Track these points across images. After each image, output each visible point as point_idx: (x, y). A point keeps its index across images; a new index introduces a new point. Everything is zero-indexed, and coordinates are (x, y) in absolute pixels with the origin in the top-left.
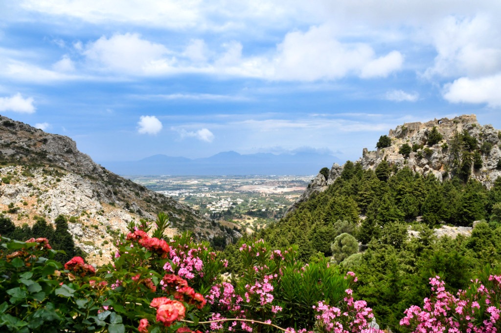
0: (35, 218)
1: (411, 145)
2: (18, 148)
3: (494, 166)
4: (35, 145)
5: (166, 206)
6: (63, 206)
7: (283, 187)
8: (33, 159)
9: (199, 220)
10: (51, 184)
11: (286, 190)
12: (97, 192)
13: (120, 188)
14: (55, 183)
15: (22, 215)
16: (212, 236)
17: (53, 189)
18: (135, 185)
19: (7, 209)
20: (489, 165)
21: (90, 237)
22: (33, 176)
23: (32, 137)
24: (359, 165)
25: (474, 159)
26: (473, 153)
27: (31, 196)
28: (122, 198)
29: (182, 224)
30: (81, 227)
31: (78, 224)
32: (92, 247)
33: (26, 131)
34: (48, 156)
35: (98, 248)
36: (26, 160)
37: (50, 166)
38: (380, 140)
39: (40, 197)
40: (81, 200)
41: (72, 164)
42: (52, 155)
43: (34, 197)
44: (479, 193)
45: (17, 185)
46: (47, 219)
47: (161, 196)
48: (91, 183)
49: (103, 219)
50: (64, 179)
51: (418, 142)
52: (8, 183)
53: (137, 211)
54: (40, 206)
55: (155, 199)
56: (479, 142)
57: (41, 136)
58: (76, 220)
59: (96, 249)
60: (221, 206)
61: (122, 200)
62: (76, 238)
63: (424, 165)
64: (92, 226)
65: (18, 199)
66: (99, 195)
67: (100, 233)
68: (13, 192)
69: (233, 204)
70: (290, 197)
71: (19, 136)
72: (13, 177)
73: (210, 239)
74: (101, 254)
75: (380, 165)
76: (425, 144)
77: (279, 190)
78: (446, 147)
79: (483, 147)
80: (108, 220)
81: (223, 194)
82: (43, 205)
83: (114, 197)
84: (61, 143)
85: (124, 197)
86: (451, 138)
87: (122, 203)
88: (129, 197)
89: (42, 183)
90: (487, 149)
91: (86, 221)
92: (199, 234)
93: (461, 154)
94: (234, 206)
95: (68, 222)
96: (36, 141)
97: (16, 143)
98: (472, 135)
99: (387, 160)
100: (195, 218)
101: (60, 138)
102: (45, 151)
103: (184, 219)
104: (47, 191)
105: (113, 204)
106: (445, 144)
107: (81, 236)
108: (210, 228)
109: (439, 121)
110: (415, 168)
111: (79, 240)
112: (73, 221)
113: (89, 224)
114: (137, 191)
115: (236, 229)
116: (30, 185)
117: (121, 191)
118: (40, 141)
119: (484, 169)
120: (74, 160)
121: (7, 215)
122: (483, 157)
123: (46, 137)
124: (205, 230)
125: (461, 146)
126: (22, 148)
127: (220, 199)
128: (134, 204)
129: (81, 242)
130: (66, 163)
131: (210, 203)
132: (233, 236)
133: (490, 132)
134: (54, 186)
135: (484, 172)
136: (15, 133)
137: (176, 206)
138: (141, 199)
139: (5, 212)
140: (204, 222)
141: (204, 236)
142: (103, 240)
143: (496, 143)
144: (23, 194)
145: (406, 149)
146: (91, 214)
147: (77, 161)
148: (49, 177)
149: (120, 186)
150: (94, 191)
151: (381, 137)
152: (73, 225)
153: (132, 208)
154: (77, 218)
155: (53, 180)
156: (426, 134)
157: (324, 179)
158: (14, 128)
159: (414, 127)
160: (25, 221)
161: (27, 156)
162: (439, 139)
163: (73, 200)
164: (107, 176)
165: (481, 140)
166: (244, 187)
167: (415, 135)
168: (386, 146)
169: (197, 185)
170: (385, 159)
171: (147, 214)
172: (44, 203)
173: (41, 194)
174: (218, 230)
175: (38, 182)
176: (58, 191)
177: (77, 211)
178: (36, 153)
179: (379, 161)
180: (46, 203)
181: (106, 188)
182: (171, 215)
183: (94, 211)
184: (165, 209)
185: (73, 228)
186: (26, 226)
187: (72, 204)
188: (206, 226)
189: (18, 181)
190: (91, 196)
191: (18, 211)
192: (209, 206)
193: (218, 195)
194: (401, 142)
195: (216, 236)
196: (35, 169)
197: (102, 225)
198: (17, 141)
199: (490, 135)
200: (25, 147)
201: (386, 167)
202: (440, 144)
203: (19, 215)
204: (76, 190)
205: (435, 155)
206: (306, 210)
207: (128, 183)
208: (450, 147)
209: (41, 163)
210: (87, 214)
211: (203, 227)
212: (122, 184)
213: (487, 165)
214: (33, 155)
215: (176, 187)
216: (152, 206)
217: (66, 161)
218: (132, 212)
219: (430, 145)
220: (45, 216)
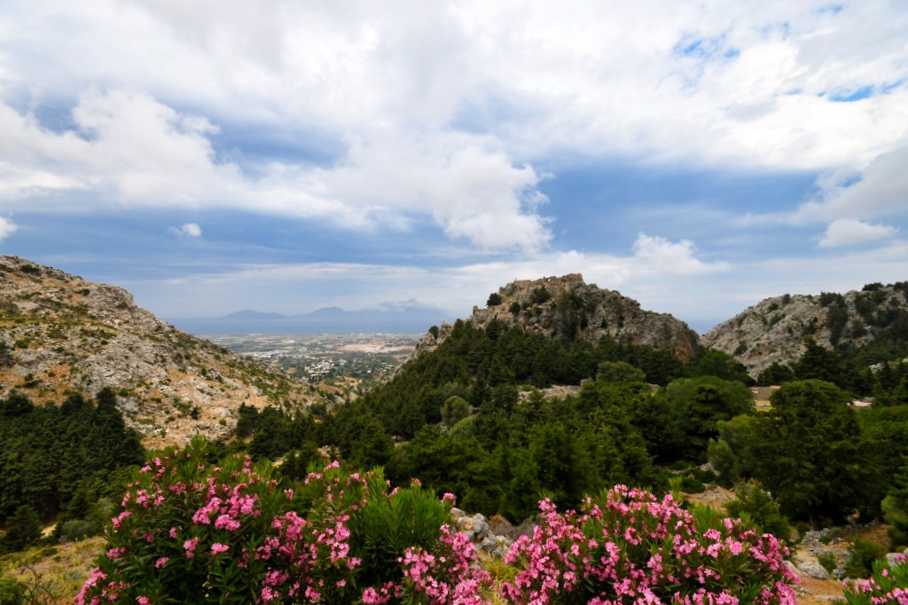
0: (66, 393)
2: (42, 300)
4: (70, 297)
5: (255, 370)
6: (111, 376)
7: (391, 346)
8: (67, 316)
9: (295, 386)
10: (92, 347)
11: (393, 349)
12: (162, 356)
13: (195, 351)
14: (99, 347)
15: (46, 390)
16: (309, 403)
17: (95, 354)
18: (215, 347)
19: (22, 382)
20: (594, 323)
21: (149, 414)
22: (66, 338)
23: (65, 287)
24: (469, 323)
25: (581, 317)
26: (579, 311)
27: (60, 364)
28: (197, 363)
29: (274, 391)
30: (136, 402)
31: (132, 398)
32: (151, 426)
33: (58, 278)
34: (89, 312)
35: (160, 427)
36: (56, 317)
37: (93, 324)
38: (490, 298)
39: (76, 365)
40: (138, 367)
41: (126, 322)
42: (95, 311)
43: (66, 365)
44: (586, 352)
45: (40, 349)
46: (84, 394)
47: (249, 358)
48: (154, 346)
49: (168, 389)
50: (114, 341)
51: (528, 301)
52: (26, 347)
53: (216, 378)
54: (75, 377)
55: (240, 363)
56: (585, 301)
57: (79, 285)
58: (129, 392)
59: (156, 429)
60: (321, 369)
61: (196, 366)
62: (128, 416)
64: (153, 399)
65: (40, 368)
66: (164, 360)
67: (164, 407)
68: (34, 359)
69: (336, 366)
70: (397, 357)
71: (46, 285)
72: (33, 339)
73: (308, 407)
74: (163, 434)
75: (490, 323)
76: (534, 302)
77: (386, 350)
78: (555, 306)
79: (589, 305)
80: (176, 390)
81: (325, 355)
82: (79, 376)
83: (185, 361)
84: (110, 295)
85: (199, 361)
86: (559, 297)
87: (197, 368)
88: (206, 362)
89: (79, 347)
90: (593, 308)
91: (143, 394)
92: (295, 402)
93: (568, 312)
94: (336, 368)
95: (117, 396)
96: (71, 293)
97: (40, 294)
98: (578, 294)
99: (498, 318)
100: (289, 382)
101: (109, 289)
102: (86, 306)
103: (276, 385)
104: (86, 357)
105: (183, 371)
106: (553, 303)
107: (135, 413)
108: (308, 394)
109: (547, 279)
110: (524, 326)
111: (132, 418)
112: (124, 394)
113: (147, 397)
114: (217, 354)
115: (337, 394)
116: (60, 350)
117: (196, 355)
118: (79, 292)
119: (590, 327)
120: (130, 316)
121: (22, 390)
122: (588, 316)
123: (88, 288)
124: (302, 396)
125: (568, 305)
126: (49, 300)
127: (320, 360)
128: (212, 369)
129: (134, 421)
130: (117, 321)
131: (309, 365)
132: (334, 402)
133: (594, 291)
134: (98, 351)
135: (589, 330)
136: (40, 282)
137: (267, 371)
138: (222, 363)
139: (18, 387)
140: (301, 388)
141: (300, 404)
142: (168, 416)
143: (600, 302)
144: (48, 362)
145: (516, 307)
146: (151, 384)
147: (133, 318)
148: (90, 339)
149: (194, 348)
150: (157, 355)
151: (492, 295)
152: (124, 400)
153: (209, 374)
154: (130, 390)
155: (96, 342)
156: (535, 292)
157: (433, 338)
158: (39, 274)
159: (523, 285)
160: (50, 397)
161: (56, 311)
162: (548, 297)
163: (125, 367)
164: (177, 337)
165: (586, 299)
166: (348, 346)
168: (496, 304)
169: (294, 345)
170: (496, 317)
171: (229, 381)
172: (81, 372)
173: (76, 361)
174: (317, 395)
175: (73, 346)
176: (104, 357)
177: (131, 381)
178: (72, 308)
179: (489, 320)
180: (84, 373)
181: (175, 351)
182: (260, 381)
183: (156, 380)
184: (253, 374)
185: (124, 403)
186: (51, 403)
187: (124, 373)
188: (302, 392)
189: (41, 344)
190: (152, 362)
191: (40, 384)
192: (306, 368)
193: (318, 356)
194: (512, 300)
195: (315, 402)
196: (69, 328)
197: (167, 396)
198: (42, 292)
199: (595, 294)
200: (55, 299)
201: (497, 326)
202: (549, 302)
203: (41, 390)
204: (131, 354)
205: (545, 313)
206: (414, 371)
207: (205, 345)
208: (558, 306)
209: (80, 321)
210: (146, 384)
211: (299, 393)
212: (196, 345)
213: (592, 324)
214: (67, 310)
215: (268, 348)
216: (236, 371)
217: (117, 318)
218: (209, 379)
220: (81, 389)
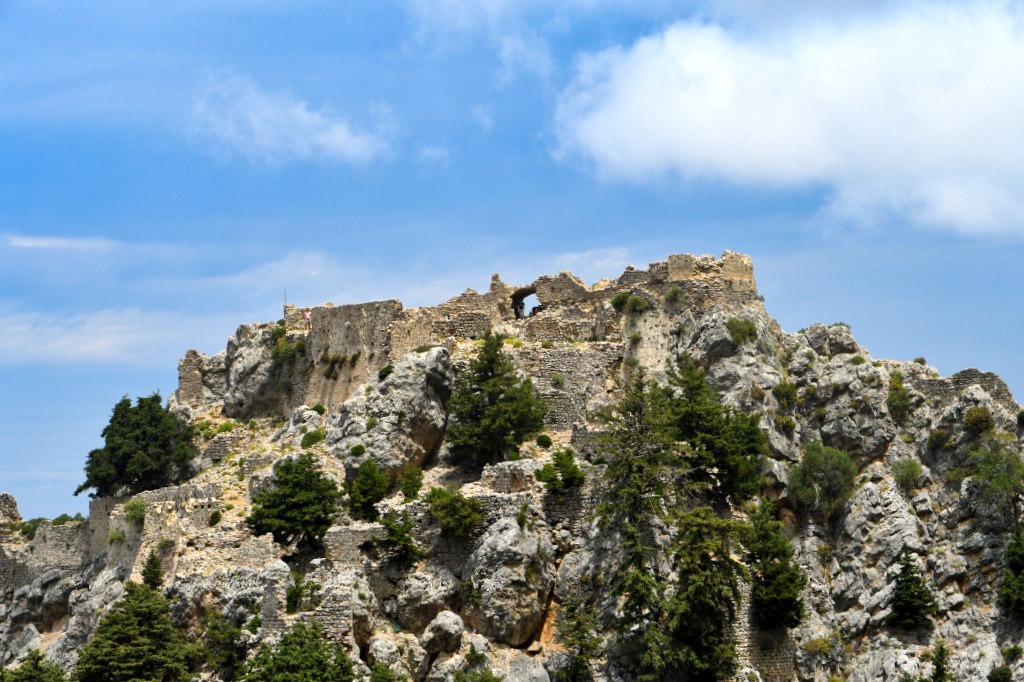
1: (333, 471)
3: (873, 610)
25: (751, 559)
26: (740, 517)
38: (108, 433)
51: (387, 449)
56: (779, 442)
63: (431, 611)
75: (112, 620)
76: (429, 462)
78: (574, 481)
79: (805, 475)
86: (603, 415)
90: (831, 493)
93: (665, 528)
98: (730, 398)
99: (168, 583)
106: (563, 460)
109: (519, 297)
110: (363, 635)
119: (816, 628)
122: (806, 550)
125: (666, 474)
133: (838, 377)
135: (815, 652)
143: (880, 451)
145: (302, 496)
151: (122, 409)
156: (436, 384)
159: (351, 336)
162: (527, 422)
165: (786, 430)
167: (360, 393)
168: (154, 479)
179: (103, 593)
194: (270, 447)
199: (844, 399)
201: (161, 640)
202: (534, 459)
205: (502, 535)
208: (594, 478)
213: (830, 603)
219: (468, 464)
